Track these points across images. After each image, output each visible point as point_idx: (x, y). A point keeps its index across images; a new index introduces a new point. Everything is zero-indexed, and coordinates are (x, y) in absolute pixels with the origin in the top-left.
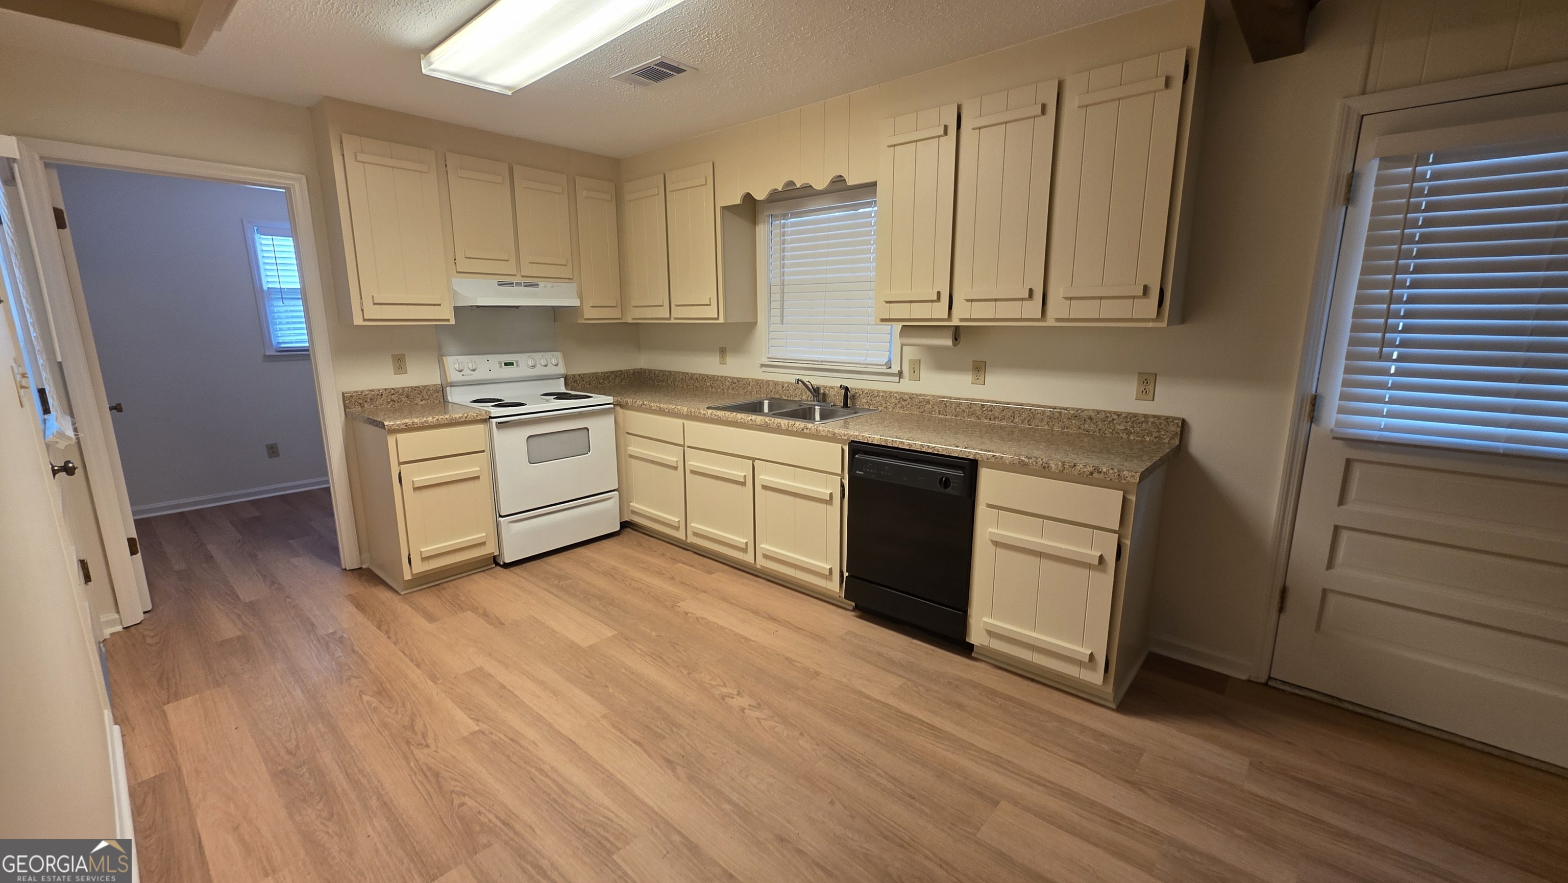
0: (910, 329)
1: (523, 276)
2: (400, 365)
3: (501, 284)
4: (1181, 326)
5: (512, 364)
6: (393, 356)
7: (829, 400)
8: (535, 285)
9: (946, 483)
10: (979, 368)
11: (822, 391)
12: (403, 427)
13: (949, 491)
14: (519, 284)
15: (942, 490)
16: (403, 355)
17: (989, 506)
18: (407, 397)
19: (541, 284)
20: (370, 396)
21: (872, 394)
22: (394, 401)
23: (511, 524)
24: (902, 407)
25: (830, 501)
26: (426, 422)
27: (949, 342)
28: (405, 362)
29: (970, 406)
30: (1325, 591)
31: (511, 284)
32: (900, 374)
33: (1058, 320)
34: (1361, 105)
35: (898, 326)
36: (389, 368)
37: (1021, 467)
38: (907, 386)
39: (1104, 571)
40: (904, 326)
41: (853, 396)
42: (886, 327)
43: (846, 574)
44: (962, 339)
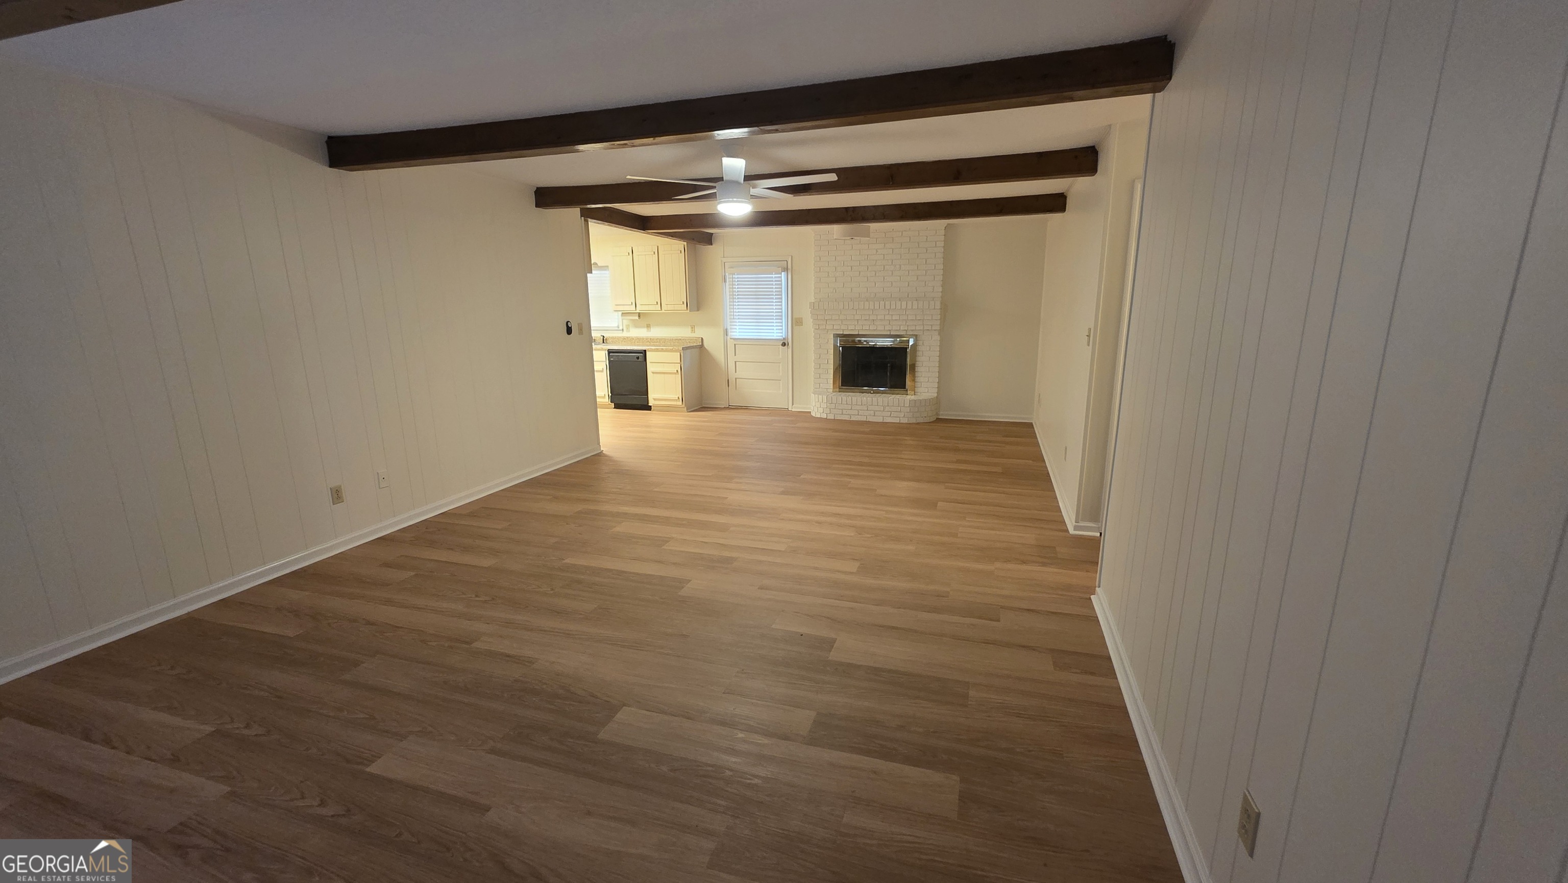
0: (624, 314)
4: (698, 312)
7: (596, 341)
9: (638, 358)
10: (648, 326)
11: (593, 338)
13: (639, 360)
15: (637, 360)
17: (651, 362)
21: (613, 338)
24: (624, 342)
25: (602, 371)
27: (637, 318)
29: (647, 339)
30: (736, 379)
32: (623, 330)
33: (665, 310)
34: (724, 260)
35: (620, 313)
37: (657, 350)
38: (625, 334)
39: (678, 374)
40: (622, 313)
41: (606, 339)
42: (616, 313)
43: (610, 395)
44: (641, 316)
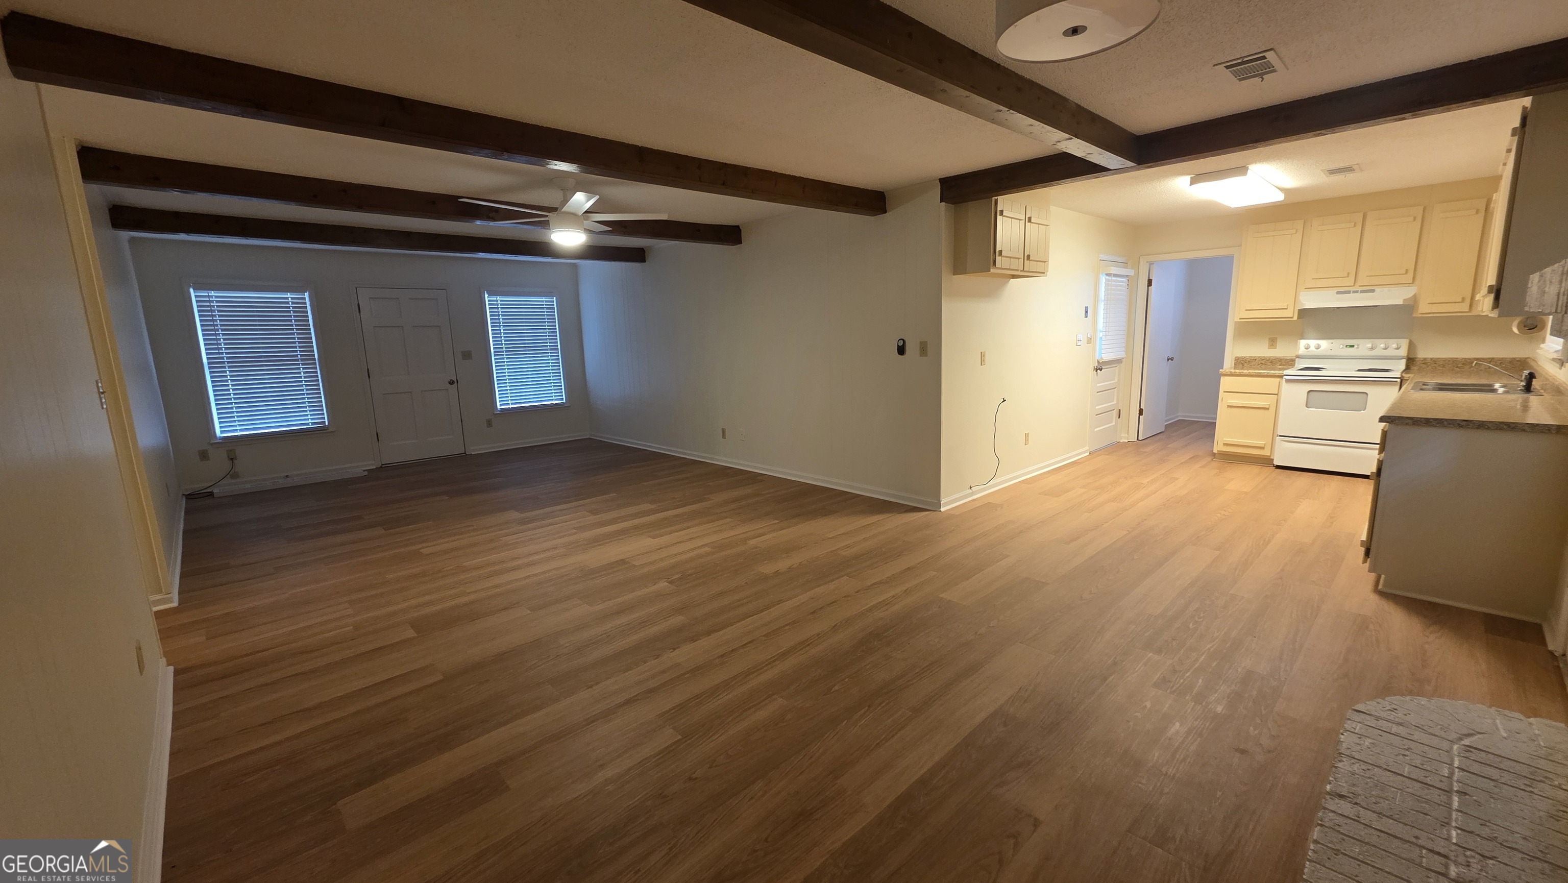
1: (1360, 286)
2: (1273, 343)
3: (1338, 293)
5: (1353, 346)
6: (1270, 339)
8: (1373, 291)
12: (1229, 373)
14: (1357, 292)
16: (1276, 338)
18: (1271, 362)
19: (1378, 290)
20: (1249, 360)
22: (1262, 364)
23: (1283, 442)
26: (1242, 372)
28: (1276, 341)
31: (1349, 292)
36: (1266, 343)
